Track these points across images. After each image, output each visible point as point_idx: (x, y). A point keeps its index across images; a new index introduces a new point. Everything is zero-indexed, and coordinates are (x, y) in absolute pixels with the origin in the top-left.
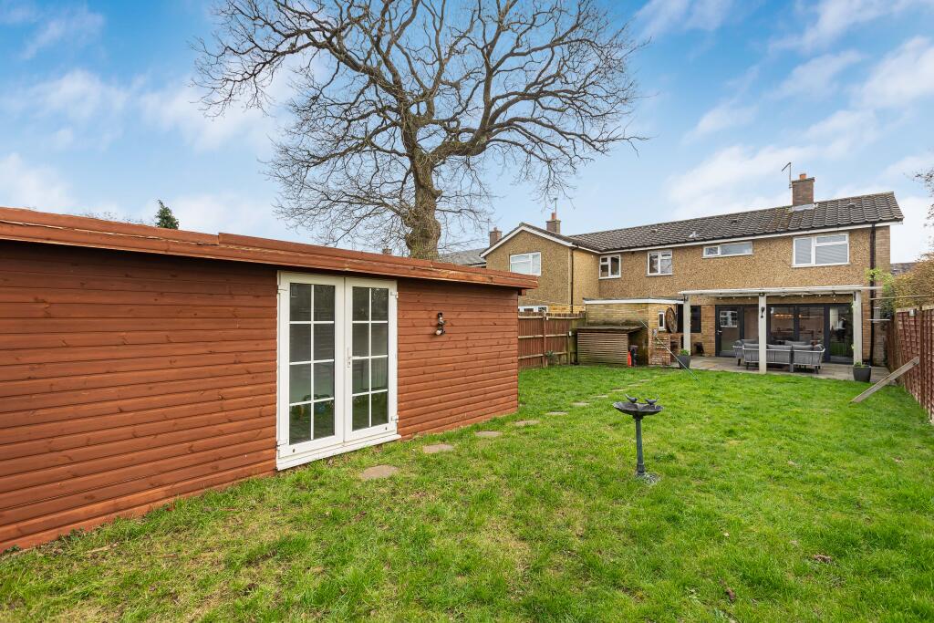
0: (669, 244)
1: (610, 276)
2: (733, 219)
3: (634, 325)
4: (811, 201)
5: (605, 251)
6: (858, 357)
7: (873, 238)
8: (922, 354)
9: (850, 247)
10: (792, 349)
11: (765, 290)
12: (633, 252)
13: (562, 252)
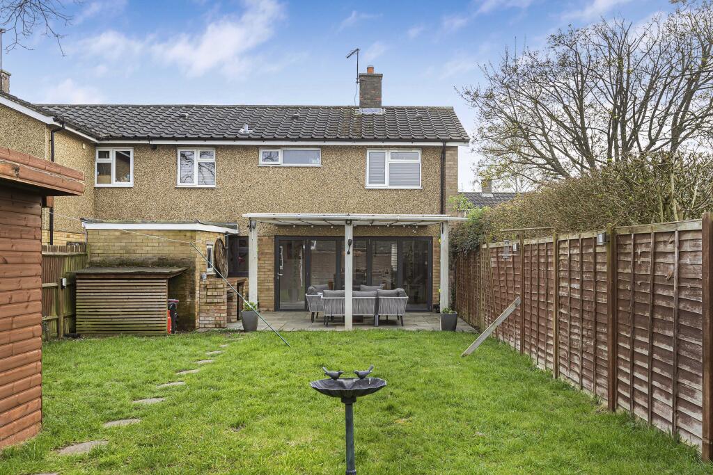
0: (212, 139)
1: (115, 184)
2: (294, 115)
3: (172, 265)
4: (378, 104)
5: (107, 138)
6: (444, 303)
7: (443, 159)
8: (523, 293)
9: (423, 168)
10: (377, 295)
11: (353, 216)
12: (155, 147)
13: (34, 132)
